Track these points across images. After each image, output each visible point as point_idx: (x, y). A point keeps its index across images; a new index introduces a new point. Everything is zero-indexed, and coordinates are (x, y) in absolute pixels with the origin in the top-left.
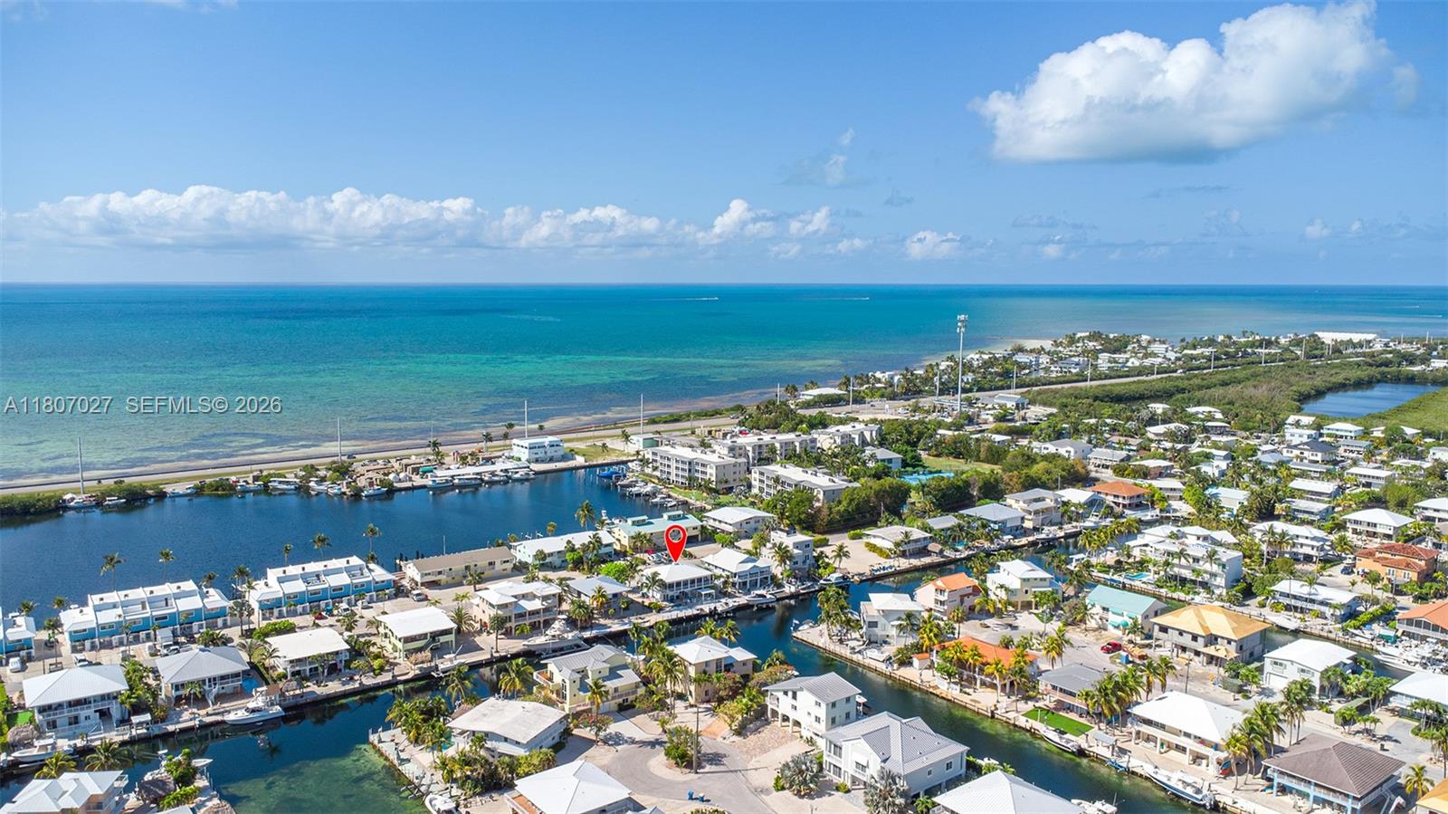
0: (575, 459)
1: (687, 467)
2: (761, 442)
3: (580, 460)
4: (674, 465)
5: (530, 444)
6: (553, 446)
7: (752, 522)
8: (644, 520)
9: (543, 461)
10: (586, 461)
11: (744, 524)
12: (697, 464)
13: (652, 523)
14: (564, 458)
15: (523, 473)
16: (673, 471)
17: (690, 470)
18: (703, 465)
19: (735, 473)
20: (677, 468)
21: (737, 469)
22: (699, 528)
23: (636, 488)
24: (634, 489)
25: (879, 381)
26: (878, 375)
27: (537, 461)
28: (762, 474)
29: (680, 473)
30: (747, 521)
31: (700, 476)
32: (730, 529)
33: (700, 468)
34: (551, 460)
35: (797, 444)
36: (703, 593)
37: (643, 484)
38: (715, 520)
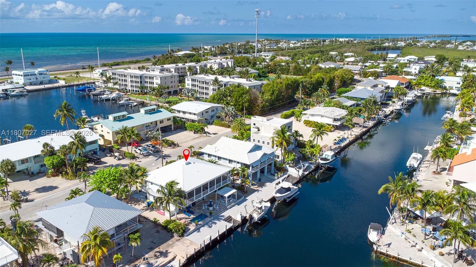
0: (59, 82)
1: (139, 80)
2: (177, 67)
3: (62, 83)
4: (129, 79)
5: (24, 73)
6: (42, 74)
7: (210, 111)
8: (123, 116)
9: (35, 84)
10: (66, 83)
11: (204, 113)
12: (146, 77)
13: (132, 118)
14: (51, 82)
15: (17, 91)
16: (129, 84)
17: (141, 82)
18: (150, 78)
19: (172, 82)
20: (132, 81)
21: (173, 80)
22: (172, 119)
23: (105, 96)
24: (103, 97)
25: (207, 50)
26: (206, 47)
27: (31, 84)
28: (193, 80)
29: (134, 84)
30: (207, 111)
31: (148, 85)
32: (195, 118)
33: (148, 80)
34: (41, 83)
35: (198, 68)
36: (227, 195)
37: (109, 93)
38: (179, 111)
